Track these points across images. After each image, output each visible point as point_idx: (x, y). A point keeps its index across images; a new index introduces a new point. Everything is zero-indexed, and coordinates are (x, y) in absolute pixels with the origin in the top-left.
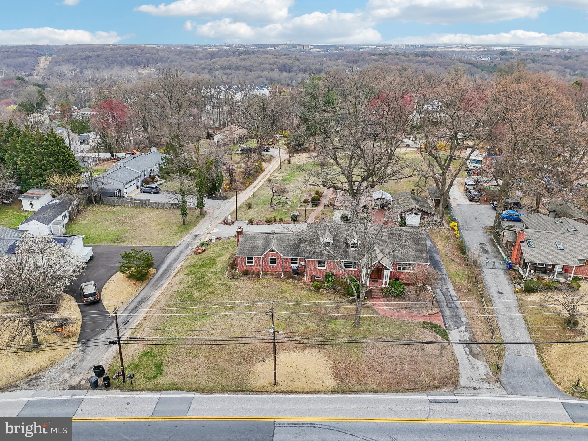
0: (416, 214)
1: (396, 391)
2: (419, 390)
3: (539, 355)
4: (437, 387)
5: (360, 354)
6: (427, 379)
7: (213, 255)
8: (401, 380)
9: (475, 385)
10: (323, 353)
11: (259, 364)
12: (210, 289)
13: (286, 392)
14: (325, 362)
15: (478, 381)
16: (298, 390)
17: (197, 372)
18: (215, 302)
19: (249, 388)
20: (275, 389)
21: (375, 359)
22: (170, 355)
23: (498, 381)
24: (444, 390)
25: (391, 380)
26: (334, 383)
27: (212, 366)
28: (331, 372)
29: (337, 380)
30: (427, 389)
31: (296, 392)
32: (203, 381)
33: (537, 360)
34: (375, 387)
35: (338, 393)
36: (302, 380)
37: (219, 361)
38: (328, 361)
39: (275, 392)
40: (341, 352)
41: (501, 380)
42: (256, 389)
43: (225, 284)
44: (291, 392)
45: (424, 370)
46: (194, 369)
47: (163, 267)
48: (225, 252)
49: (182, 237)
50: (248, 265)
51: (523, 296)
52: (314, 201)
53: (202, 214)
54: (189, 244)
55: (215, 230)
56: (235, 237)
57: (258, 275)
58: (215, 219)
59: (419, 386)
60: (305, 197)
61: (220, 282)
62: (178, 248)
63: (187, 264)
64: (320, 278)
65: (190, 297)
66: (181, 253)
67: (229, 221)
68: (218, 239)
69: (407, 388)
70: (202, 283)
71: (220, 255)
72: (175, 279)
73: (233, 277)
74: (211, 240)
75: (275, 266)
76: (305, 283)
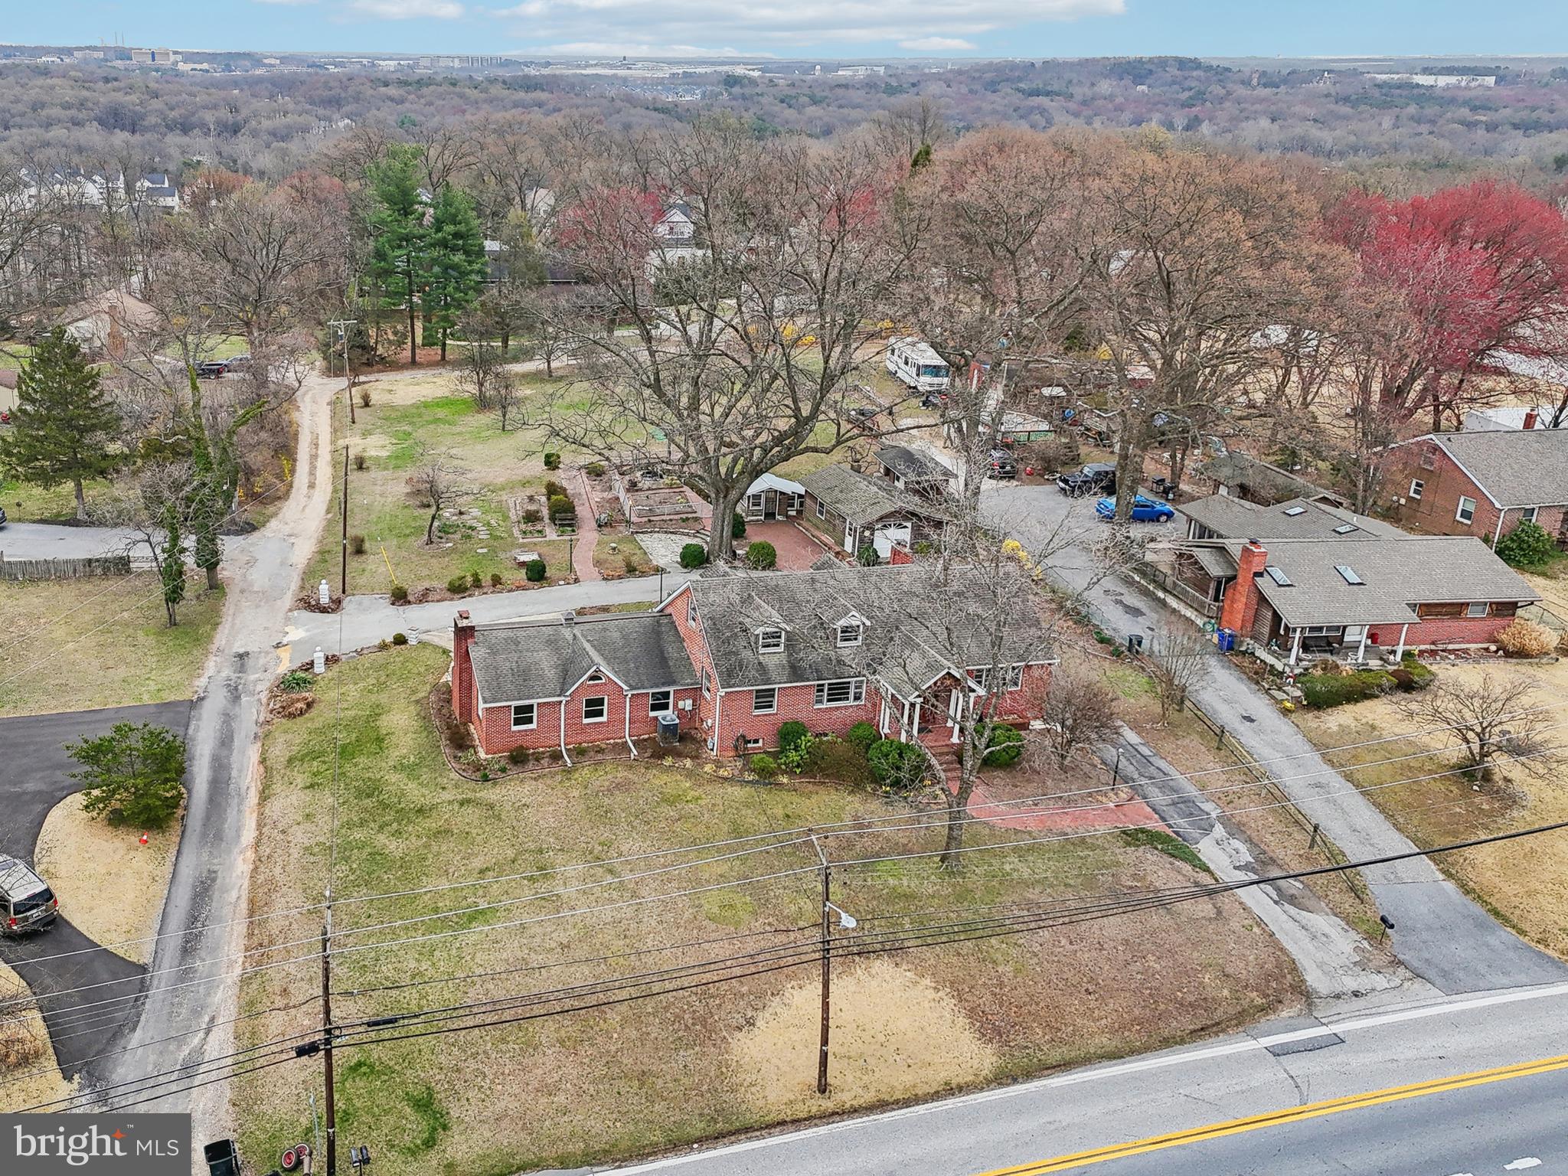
0: (900, 526)
1: (1168, 1043)
2: (1224, 1026)
3: (1449, 875)
4: (1263, 1010)
5: (1014, 952)
6: (1226, 992)
7: (352, 713)
8: (1162, 1007)
9: (1350, 983)
10: (910, 966)
11: (738, 1035)
12: (431, 824)
14: (931, 994)
15: (1350, 972)
16: (898, 1095)
18: (478, 863)
19: (752, 1118)
20: (829, 1105)
21: (1063, 959)
23: (1396, 962)
24: (1284, 1014)
25: (1137, 1012)
26: (988, 1051)
28: (962, 1021)
29: (991, 1040)
30: (1241, 1019)
31: (897, 1102)
33: (1450, 886)
34: (1106, 1042)
35: (1015, 1080)
36: (891, 1060)
37: (613, 1048)
38: (936, 989)
39: (834, 1114)
40: (959, 954)
41: (1401, 957)
42: (773, 1117)
43: (469, 801)
44: (883, 1105)
45: (1206, 967)
47: (201, 774)
48: (383, 698)
49: (197, 667)
50: (519, 731)
51: (1310, 719)
52: (564, 514)
53: (215, 586)
54: (236, 688)
55: (295, 634)
56: (383, 647)
57: (556, 757)
58: (267, 597)
59: (1218, 1015)
60: (516, 504)
61: (446, 796)
62: (206, 704)
63: (279, 752)
64: (756, 741)
65: (377, 857)
66: (227, 719)
67: (325, 600)
68: (331, 660)
69: (1191, 1027)
70: (385, 806)
71: (377, 711)
72: (275, 808)
73: (483, 775)
74: (312, 664)
75: (601, 723)
76: (719, 764)
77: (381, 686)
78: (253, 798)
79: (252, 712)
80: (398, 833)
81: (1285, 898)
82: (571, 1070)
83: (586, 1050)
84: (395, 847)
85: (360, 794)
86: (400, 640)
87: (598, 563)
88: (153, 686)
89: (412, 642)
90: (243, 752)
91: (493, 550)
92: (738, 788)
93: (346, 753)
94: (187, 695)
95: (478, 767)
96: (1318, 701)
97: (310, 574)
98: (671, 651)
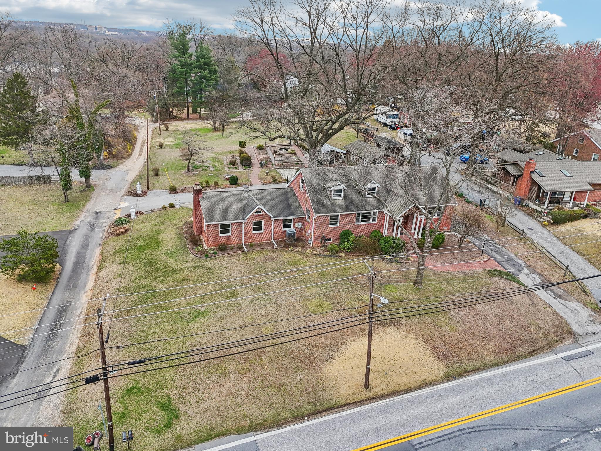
1: (520, 358)
2: (542, 349)
4: (557, 342)
5: (449, 321)
6: (541, 335)
7: (146, 233)
8: (515, 342)
9: (591, 329)
10: (404, 329)
11: (326, 364)
12: (179, 276)
13: (387, 395)
14: (414, 341)
15: (589, 325)
16: (402, 388)
17: (238, 399)
18: (201, 292)
19: (333, 403)
20: (370, 394)
21: (470, 324)
22: (177, 383)
24: (566, 343)
25: (505, 345)
26: (441, 365)
27: (259, 384)
28: (429, 353)
29: (442, 361)
30: (549, 346)
31: (402, 391)
32: (256, 411)
34: (492, 359)
35: (454, 378)
36: (398, 372)
37: (265, 373)
38: (416, 339)
39: (373, 398)
40: (425, 323)
42: (344, 402)
43: (198, 266)
44: (395, 393)
45: (531, 325)
46: (231, 395)
47: (70, 260)
48: (162, 227)
49: (75, 217)
50: (223, 237)
51: (555, 228)
52: (246, 162)
53: (89, 187)
54: (93, 225)
55: (124, 205)
56: (164, 208)
57: (240, 248)
58: (112, 191)
59: (539, 345)
60: (226, 159)
61: (188, 265)
62: (78, 232)
63: (109, 249)
64: (330, 240)
65: (152, 292)
66: (87, 237)
67: (139, 191)
68: (138, 214)
69: (529, 351)
70: (158, 270)
71: (158, 233)
72: (104, 273)
73: (206, 256)
74: (130, 215)
75: (261, 233)
76: (313, 249)
77: (162, 223)
78: (95, 269)
79: (99, 235)
80: (163, 281)
81: (557, 296)
82: (244, 384)
83: (252, 375)
84: (160, 287)
85: (146, 265)
86: (172, 206)
87: (260, 179)
88: (52, 225)
89: (177, 206)
90: (93, 250)
91: (216, 175)
92: (322, 259)
93: (141, 249)
94: (69, 228)
95: (204, 252)
96: (557, 221)
97: (133, 183)
98: (292, 202)
